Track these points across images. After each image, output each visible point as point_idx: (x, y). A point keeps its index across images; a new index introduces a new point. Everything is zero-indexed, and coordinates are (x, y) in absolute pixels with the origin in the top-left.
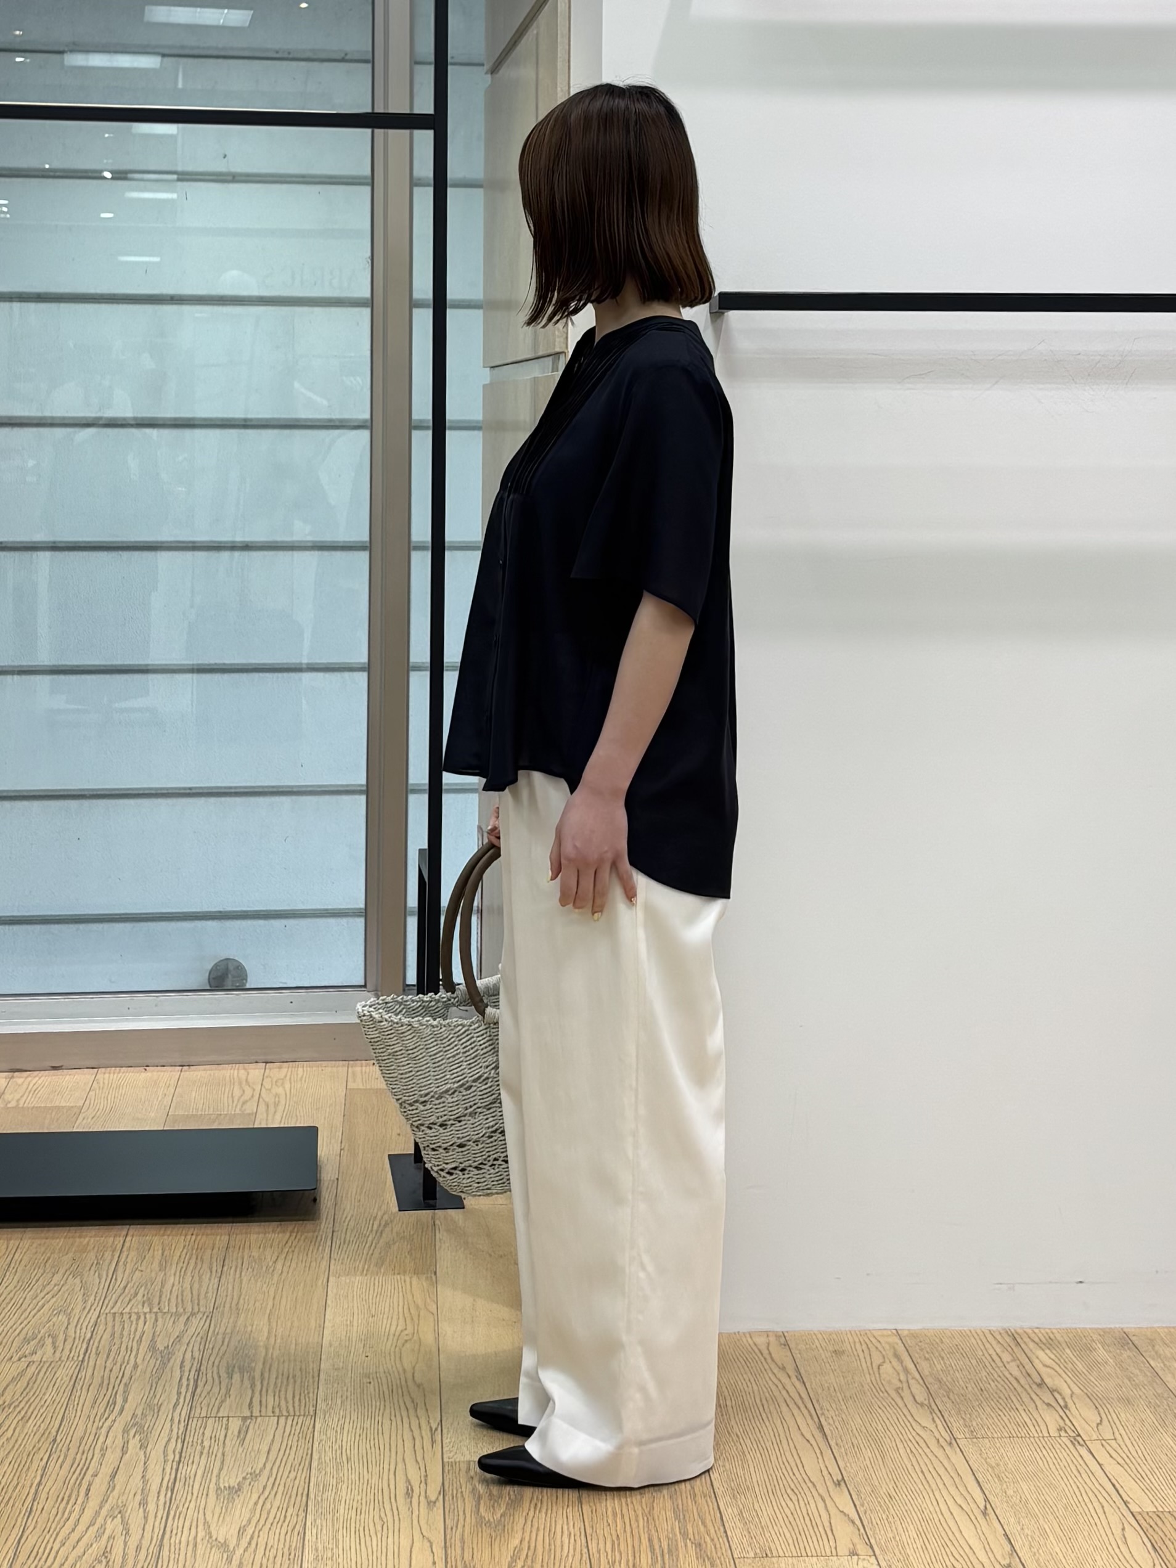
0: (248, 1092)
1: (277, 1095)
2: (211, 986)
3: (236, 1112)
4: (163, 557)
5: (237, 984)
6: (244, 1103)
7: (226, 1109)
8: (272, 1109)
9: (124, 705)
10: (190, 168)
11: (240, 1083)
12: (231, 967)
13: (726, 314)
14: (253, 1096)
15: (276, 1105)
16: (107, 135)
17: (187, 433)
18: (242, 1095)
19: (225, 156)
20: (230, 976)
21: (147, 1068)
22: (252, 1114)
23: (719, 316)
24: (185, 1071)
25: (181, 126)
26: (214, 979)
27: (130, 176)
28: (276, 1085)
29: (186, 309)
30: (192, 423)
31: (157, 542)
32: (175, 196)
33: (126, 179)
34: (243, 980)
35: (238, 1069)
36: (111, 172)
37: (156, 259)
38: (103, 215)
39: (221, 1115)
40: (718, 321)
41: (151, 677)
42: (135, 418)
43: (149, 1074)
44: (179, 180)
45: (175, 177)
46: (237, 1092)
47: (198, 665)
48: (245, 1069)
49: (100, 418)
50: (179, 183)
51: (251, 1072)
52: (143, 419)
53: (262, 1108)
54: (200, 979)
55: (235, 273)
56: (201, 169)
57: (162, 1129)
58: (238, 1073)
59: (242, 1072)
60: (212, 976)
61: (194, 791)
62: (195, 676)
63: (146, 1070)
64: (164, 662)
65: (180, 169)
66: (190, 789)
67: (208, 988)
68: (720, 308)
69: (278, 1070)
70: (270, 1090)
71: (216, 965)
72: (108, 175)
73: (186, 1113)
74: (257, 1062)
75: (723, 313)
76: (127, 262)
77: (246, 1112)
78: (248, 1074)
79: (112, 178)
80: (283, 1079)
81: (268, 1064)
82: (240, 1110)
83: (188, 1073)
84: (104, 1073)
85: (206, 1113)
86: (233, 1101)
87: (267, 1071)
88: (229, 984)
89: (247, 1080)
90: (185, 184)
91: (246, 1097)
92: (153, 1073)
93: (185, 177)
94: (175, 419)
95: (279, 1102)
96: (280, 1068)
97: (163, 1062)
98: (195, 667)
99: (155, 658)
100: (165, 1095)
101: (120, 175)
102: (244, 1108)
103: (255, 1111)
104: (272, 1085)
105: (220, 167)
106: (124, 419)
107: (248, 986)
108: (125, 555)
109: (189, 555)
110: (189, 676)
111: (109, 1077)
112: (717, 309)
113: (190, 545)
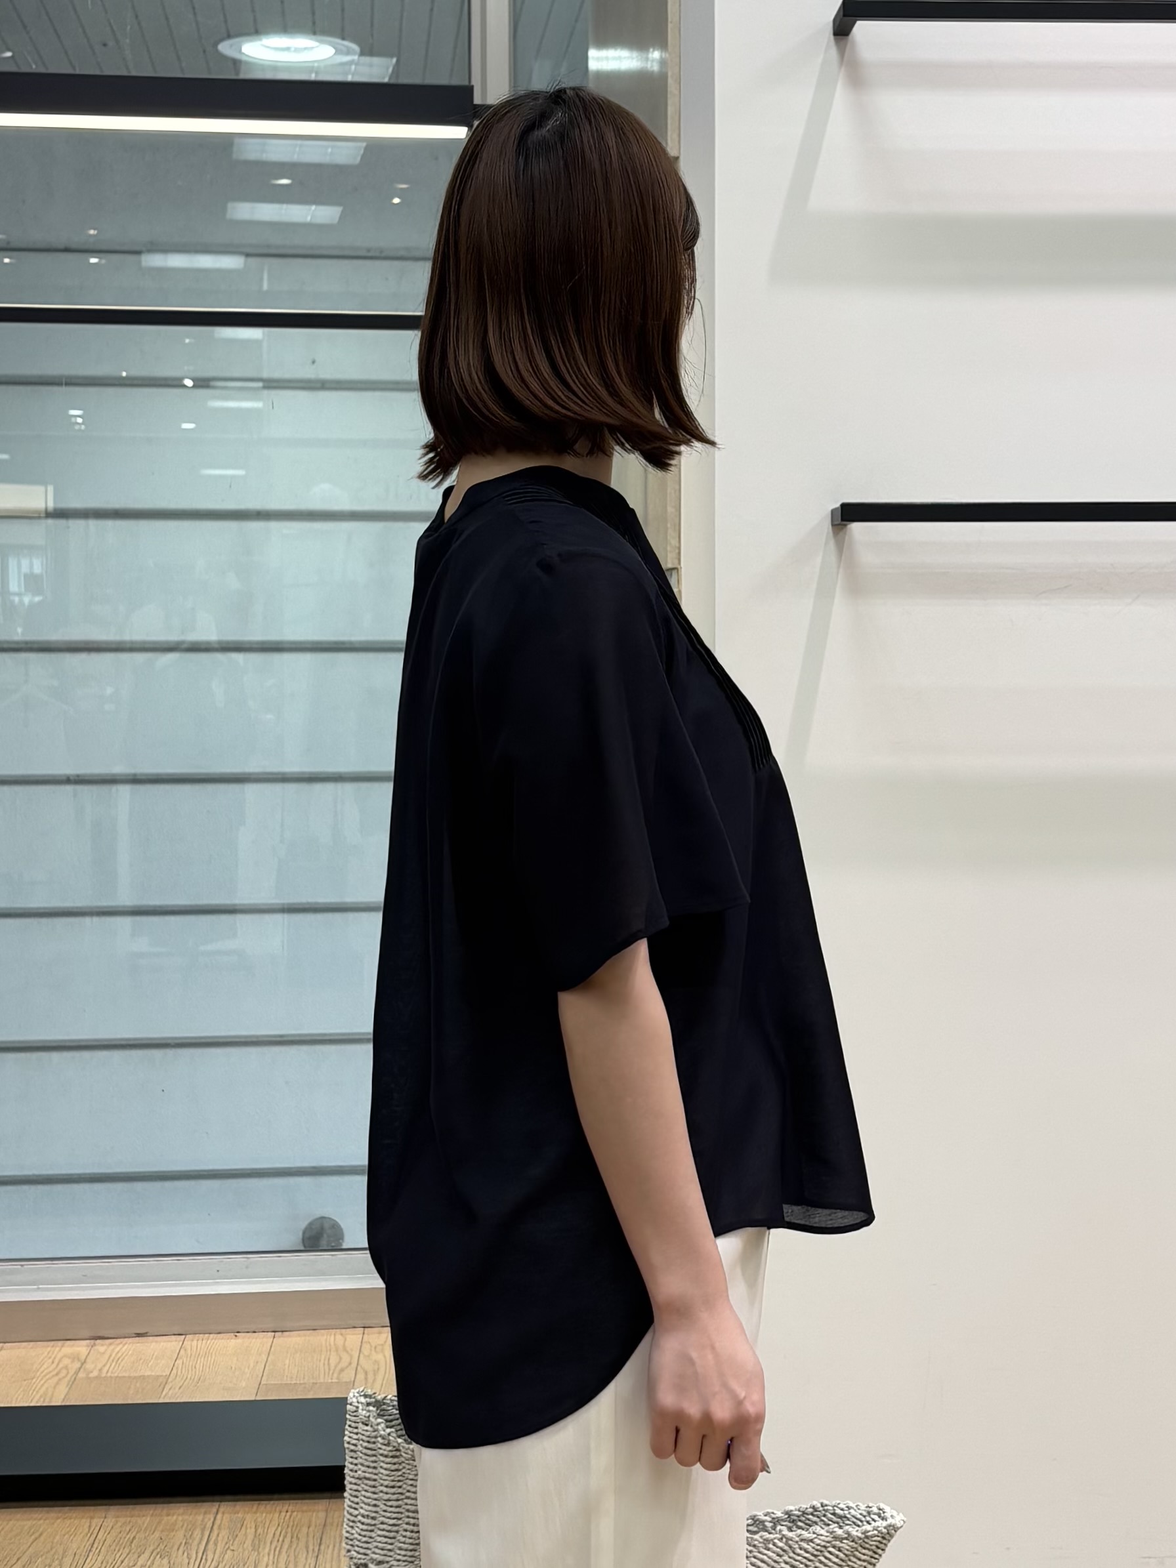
0: (346, 1358)
1: (376, 1362)
2: (305, 1247)
3: (333, 1381)
4: (250, 789)
5: (333, 1244)
6: (342, 1370)
7: (322, 1376)
8: (370, 1377)
9: (209, 947)
10: (277, 374)
11: (337, 1350)
12: (326, 1225)
13: (849, 526)
14: (350, 1364)
15: (376, 1372)
16: (187, 341)
17: (276, 658)
18: (339, 1362)
19: (314, 362)
20: (325, 1236)
21: (237, 1334)
22: (350, 1382)
23: (842, 529)
24: (279, 1337)
25: (267, 330)
26: (309, 1238)
27: (212, 383)
28: (375, 1351)
29: (274, 525)
30: (280, 646)
31: (244, 774)
32: (258, 405)
33: (208, 387)
34: (340, 1239)
35: (335, 1335)
36: (193, 380)
37: (241, 472)
38: (186, 426)
39: (316, 1383)
40: (841, 534)
41: (240, 917)
42: (220, 642)
43: (239, 1341)
44: (265, 388)
45: (260, 384)
46: (334, 1360)
47: (288, 904)
48: (342, 1334)
49: (183, 642)
50: (266, 392)
51: (348, 1337)
52: (228, 642)
53: (361, 1376)
54: (293, 1239)
55: (326, 486)
56: (287, 376)
57: (252, 1398)
58: (335, 1340)
59: (339, 1337)
60: (307, 1235)
61: (285, 1039)
62: (286, 916)
63: (236, 1336)
64: (252, 902)
65: (265, 375)
66: (281, 1036)
67: (302, 1248)
68: (843, 520)
69: (377, 1335)
70: (369, 1356)
71: (311, 1224)
72: (188, 383)
73: (280, 1382)
74: (355, 1327)
75: (846, 525)
76: (210, 476)
77: (344, 1380)
78: (345, 1340)
79: (194, 386)
80: (382, 1345)
81: (366, 1329)
82: (338, 1378)
83: (282, 1338)
84: (193, 1340)
85: (302, 1382)
86: (329, 1369)
87: (365, 1336)
88: (324, 1243)
89: (344, 1346)
90: (273, 393)
91: (343, 1364)
92: (243, 1340)
93: (272, 384)
94: (263, 642)
95: (378, 1369)
96: (380, 1333)
97: (254, 1328)
98: (286, 907)
99: (243, 898)
100: (257, 1362)
101: (202, 383)
102: (341, 1375)
103: (353, 1379)
104: (371, 1350)
105: (309, 373)
106: (208, 643)
107: (345, 1246)
108: (210, 788)
109: (278, 788)
110: (278, 917)
111: (195, 1343)
112: (839, 521)
113: (280, 776)
